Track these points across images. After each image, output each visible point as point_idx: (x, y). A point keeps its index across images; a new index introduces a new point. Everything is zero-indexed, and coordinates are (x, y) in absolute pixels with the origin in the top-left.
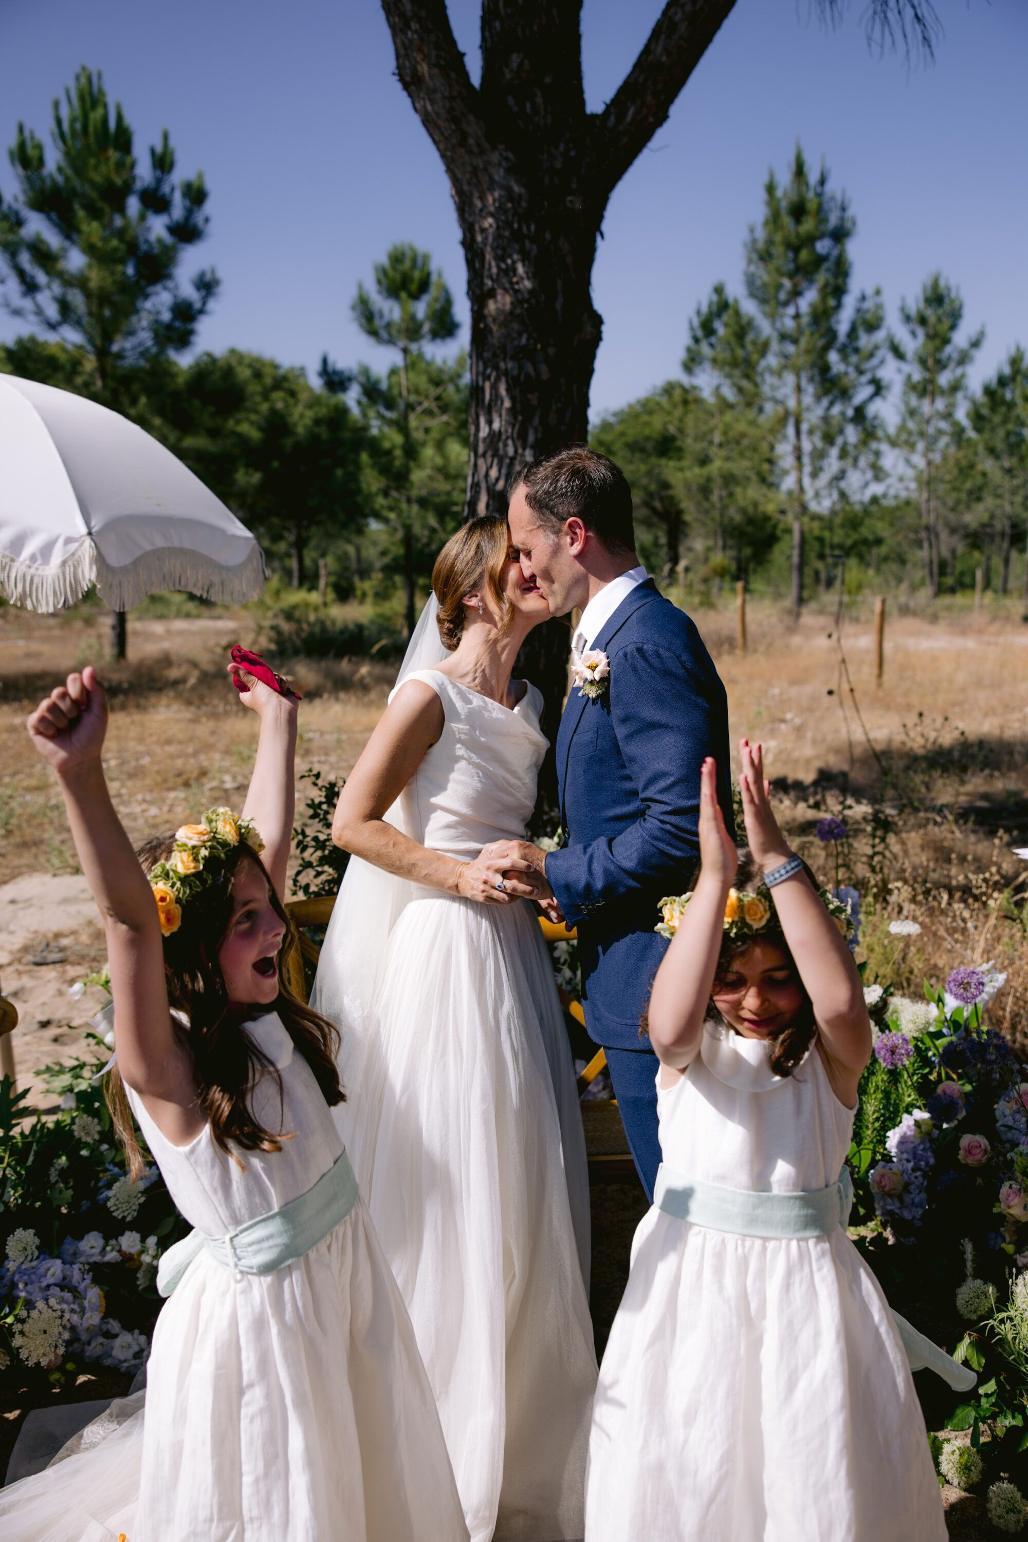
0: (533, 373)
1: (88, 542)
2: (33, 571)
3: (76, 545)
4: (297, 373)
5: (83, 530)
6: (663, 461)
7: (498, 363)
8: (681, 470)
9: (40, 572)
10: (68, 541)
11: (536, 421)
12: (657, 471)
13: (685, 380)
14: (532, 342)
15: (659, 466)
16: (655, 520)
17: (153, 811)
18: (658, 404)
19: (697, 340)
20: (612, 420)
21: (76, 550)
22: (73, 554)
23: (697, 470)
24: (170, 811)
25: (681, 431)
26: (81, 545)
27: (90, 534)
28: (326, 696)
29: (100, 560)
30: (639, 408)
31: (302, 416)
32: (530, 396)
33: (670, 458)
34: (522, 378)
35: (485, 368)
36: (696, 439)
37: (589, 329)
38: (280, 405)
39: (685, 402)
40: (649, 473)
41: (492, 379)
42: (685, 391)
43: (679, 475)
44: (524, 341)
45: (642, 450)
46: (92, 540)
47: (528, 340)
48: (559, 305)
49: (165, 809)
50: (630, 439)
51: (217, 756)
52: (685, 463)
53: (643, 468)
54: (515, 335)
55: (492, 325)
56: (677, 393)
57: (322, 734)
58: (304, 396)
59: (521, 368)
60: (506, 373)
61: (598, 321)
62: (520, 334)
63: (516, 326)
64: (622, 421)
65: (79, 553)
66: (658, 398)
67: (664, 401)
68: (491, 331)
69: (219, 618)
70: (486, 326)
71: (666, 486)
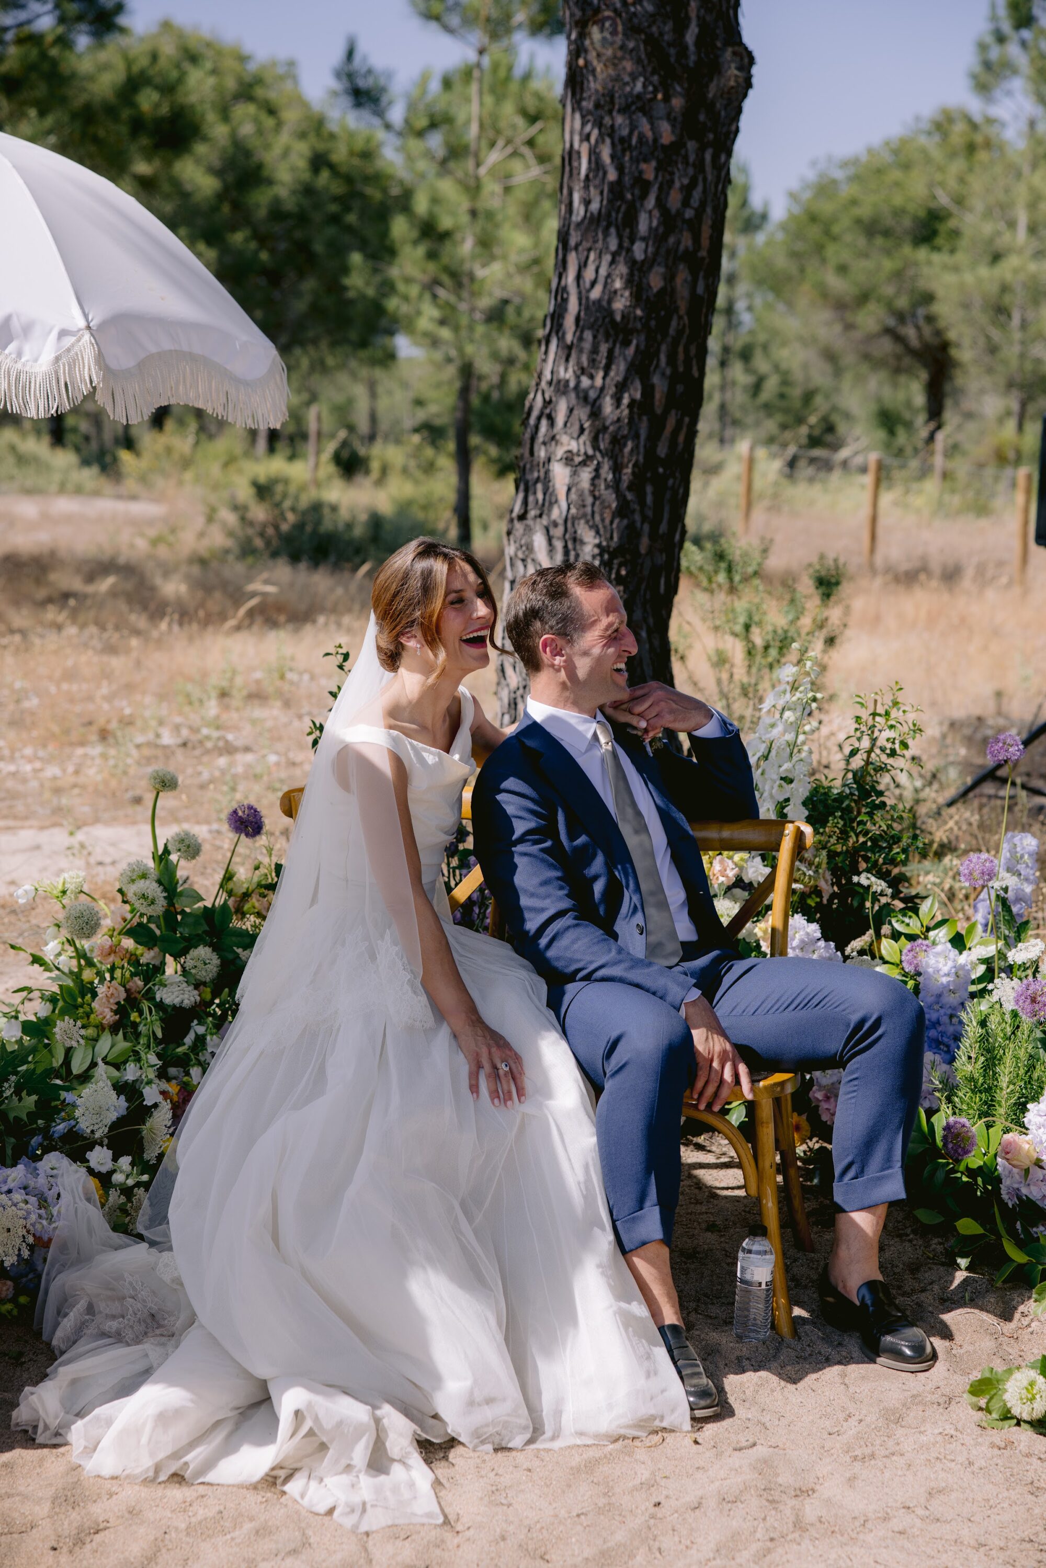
0: (649, 134)
1: (87, 337)
2: (19, 366)
3: (73, 339)
4: (281, 70)
5: (82, 323)
6: (922, 253)
7: (602, 118)
8: (956, 269)
9: (27, 369)
10: (63, 333)
11: (651, 202)
12: (911, 272)
13: (974, 105)
14: (651, 88)
15: (916, 264)
16: (907, 361)
17: (52, 771)
18: (924, 151)
19: (1001, 39)
20: (839, 174)
21: (73, 345)
22: (68, 350)
23: (984, 271)
24: (77, 772)
25: (960, 201)
26: (79, 340)
27: (89, 327)
28: (321, 619)
29: (100, 359)
30: (887, 157)
31: (286, 153)
32: (643, 166)
33: (938, 249)
34: (634, 141)
35: (583, 125)
36: (988, 214)
37: (733, 71)
38: (247, 129)
39: (971, 148)
40: (898, 275)
41: (593, 139)
42: (974, 126)
43: (950, 278)
44: (639, 87)
45: (887, 233)
46: (92, 335)
47: (644, 86)
48: (691, 36)
49: (71, 769)
50: (865, 211)
51: (148, 699)
52: (961, 257)
53: (888, 265)
54: (627, 79)
55: (595, 62)
56: (959, 128)
57: (313, 678)
58: (291, 116)
59: (633, 127)
60: (612, 132)
61: (747, 59)
62: (634, 78)
63: (628, 65)
64: (856, 178)
65: (76, 349)
66: (923, 140)
67: (931, 143)
68: (593, 71)
69: (133, 498)
70: (587, 63)
71: (928, 298)
